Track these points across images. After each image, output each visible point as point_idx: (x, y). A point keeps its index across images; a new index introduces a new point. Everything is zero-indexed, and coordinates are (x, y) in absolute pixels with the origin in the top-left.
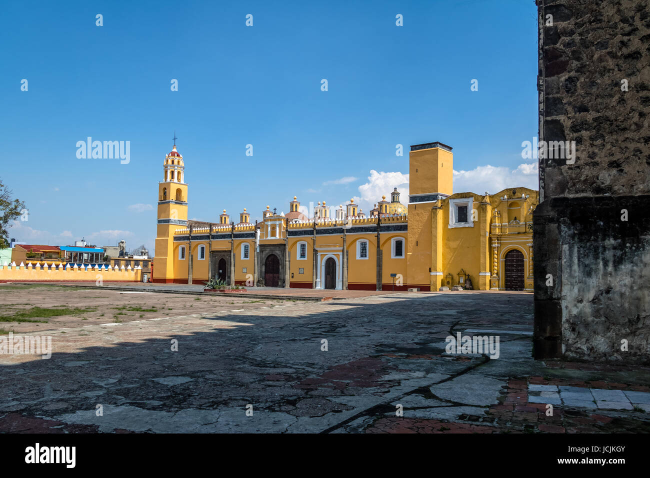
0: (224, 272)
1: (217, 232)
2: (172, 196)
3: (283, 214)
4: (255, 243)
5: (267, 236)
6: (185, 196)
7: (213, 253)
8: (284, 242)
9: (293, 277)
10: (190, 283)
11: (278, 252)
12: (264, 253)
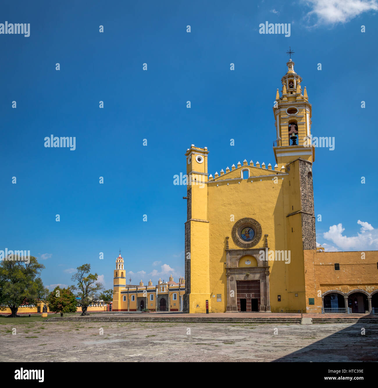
0: (143, 306)
1: (140, 290)
2: (120, 275)
3: (167, 283)
4: (156, 294)
5: (161, 291)
6: (124, 275)
7: (138, 298)
8: (168, 294)
9: (171, 307)
10: (129, 311)
11: (165, 297)
12: (160, 298)
